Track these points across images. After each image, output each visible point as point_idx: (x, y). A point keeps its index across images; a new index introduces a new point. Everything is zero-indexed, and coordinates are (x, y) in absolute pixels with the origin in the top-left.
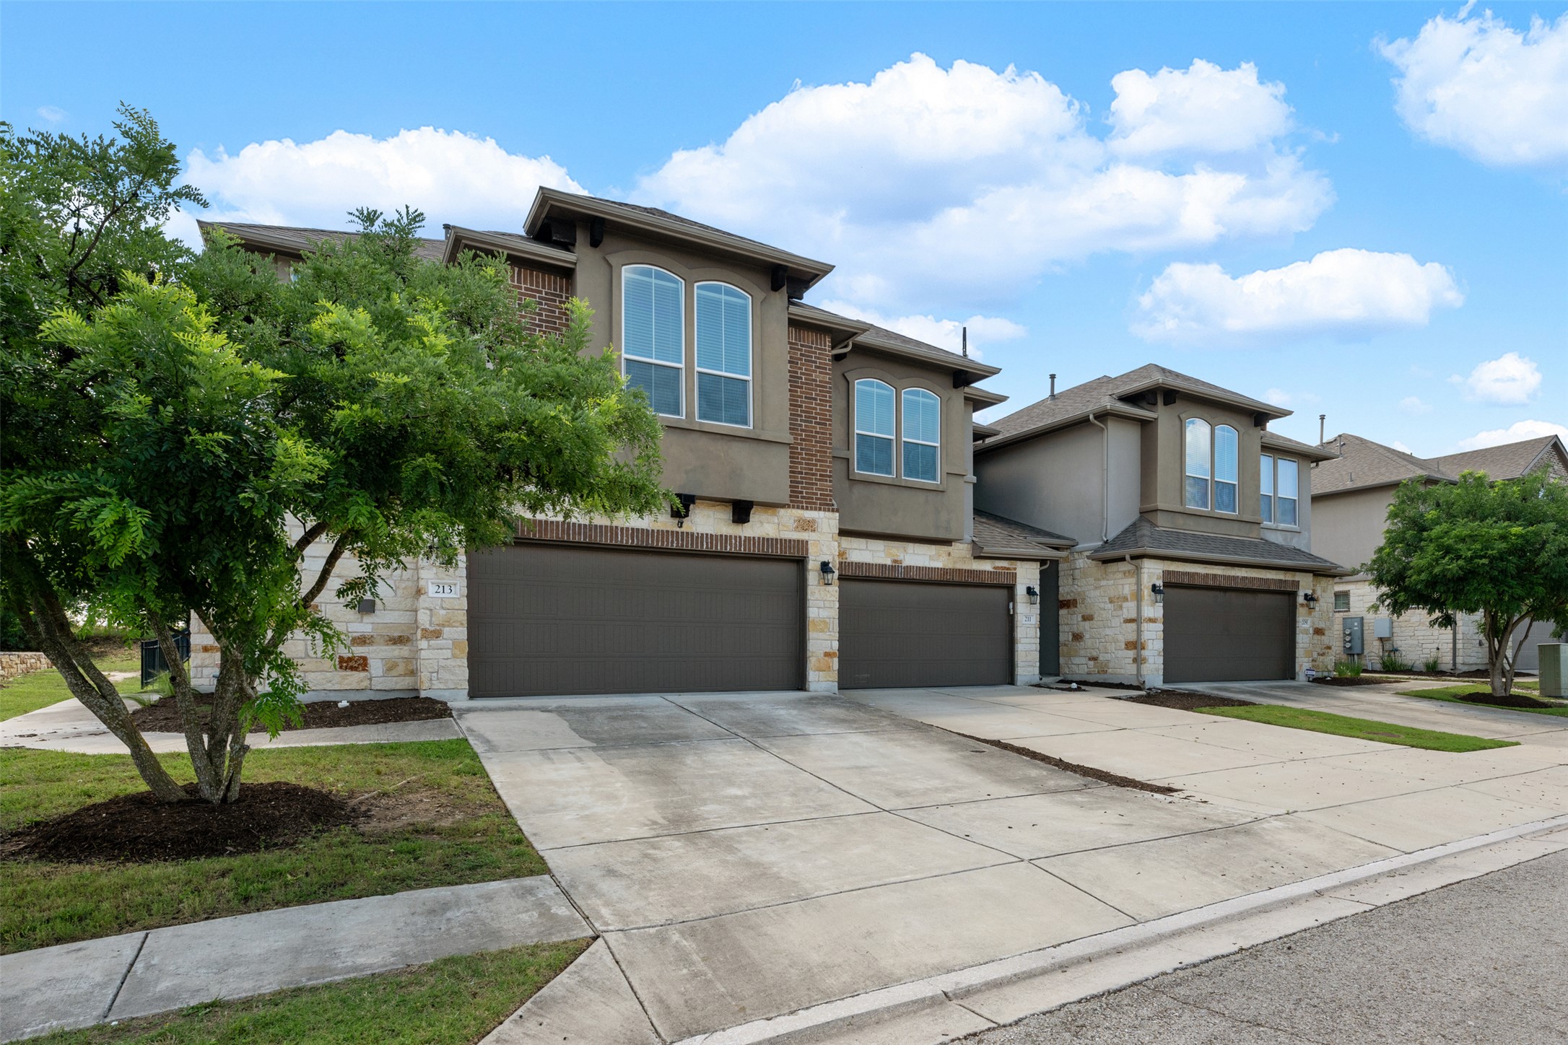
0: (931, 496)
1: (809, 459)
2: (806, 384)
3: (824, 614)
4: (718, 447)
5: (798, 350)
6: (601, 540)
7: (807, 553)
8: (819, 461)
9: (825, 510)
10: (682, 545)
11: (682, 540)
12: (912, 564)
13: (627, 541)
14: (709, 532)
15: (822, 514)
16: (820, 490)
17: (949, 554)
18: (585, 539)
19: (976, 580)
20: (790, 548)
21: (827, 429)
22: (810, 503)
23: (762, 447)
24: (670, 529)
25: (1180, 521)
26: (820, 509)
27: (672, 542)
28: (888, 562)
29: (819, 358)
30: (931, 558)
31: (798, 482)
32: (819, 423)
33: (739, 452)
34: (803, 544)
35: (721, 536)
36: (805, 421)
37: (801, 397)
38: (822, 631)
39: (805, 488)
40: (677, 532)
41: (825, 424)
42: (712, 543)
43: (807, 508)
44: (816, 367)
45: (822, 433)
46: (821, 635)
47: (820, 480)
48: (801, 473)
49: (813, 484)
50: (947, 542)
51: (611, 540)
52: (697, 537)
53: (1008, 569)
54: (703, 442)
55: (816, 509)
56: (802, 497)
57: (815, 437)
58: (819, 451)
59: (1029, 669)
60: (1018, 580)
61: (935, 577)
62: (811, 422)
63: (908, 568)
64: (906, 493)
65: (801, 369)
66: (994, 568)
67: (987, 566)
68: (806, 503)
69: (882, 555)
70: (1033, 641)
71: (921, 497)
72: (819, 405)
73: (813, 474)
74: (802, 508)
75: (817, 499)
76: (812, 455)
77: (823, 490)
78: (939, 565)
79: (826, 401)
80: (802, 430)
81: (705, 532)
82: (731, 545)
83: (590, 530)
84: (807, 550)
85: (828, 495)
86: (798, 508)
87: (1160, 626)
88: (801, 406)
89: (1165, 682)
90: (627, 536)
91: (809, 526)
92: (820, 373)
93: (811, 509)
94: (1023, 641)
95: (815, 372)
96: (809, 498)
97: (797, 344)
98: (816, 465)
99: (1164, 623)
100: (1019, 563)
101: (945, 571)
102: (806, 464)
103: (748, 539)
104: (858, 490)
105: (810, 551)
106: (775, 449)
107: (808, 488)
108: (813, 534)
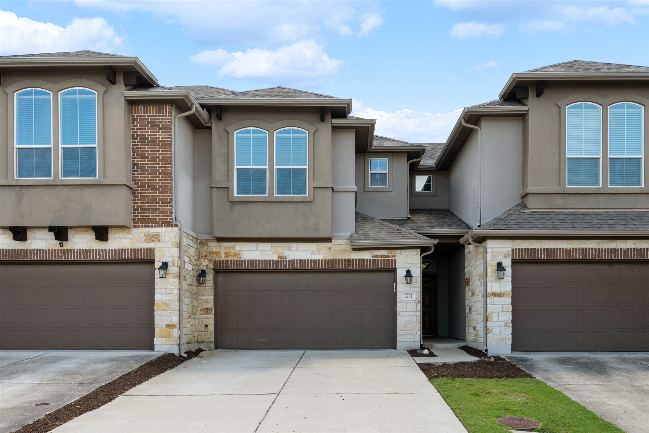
0: (300, 207)
1: (153, 193)
2: (152, 141)
3: (165, 298)
4: (75, 194)
5: (146, 119)
6: (19, 258)
7: (154, 257)
8: (161, 193)
9: (165, 226)
10: (68, 258)
11: (68, 254)
12: (296, 258)
13: (34, 258)
14: (85, 248)
15: (164, 229)
16: (162, 213)
17: (330, 248)
18: (9, 258)
19: (356, 267)
20: (141, 254)
21: (168, 170)
22: (154, 223)
23: (105, 189)
24: (56, 248)
25: (559, 201)
26: (162, 226)
27: (62, 256)
28: (275, 258)
29: (161, 122)
30: (313, 253)
31: (145, 209)
32: (161, 167)
33: (89, 195)
34: (151, 251)
35: (93, 250)
36: (151, 167)
37: (148, 151)
38: (164, 310)
39: (150, 213)
40: (61, 250)
41: (166, 167)
42: (87, 255)
43: (152, 226)
44: (159, 129)
45: (164, 173)
46: (164, 313)
47: (161, 206)
48: (148, 203)
49: (157, 209)
50: (328, 240)
51: (24, 258)
52: (77, 252)
53: (387, 256)
54: (65, 192)
55: (158, 226)
56: (149, 219)
57: (159, 177)
58: (161, 186)
59: (409, 336)
60: (398, 266)
61: (316, 267)
62: (156, 167)
63: (293, 261)
64: (278, 207)
65: (148, 132)
66: (373, 257)
67: (366, 255)
68: (152, 223)
69: (270, 253)
70: (413, 314)
71: (292, 207)
72: (161, 154)
73: (157, 203)
74: (148, 226)
75: (160, 219)
76: (156, 190)
77: (164, 212)
78: (320, 257)
79: (167, 151)
80: (149, 174)
81: (82, 248)
82: (99, 255)
83: (12, 253)
84: (154, 255)
85: (168, 216)
86: (145, 227)
87: (509, 300)
88: (148, 158)
89: (513, 350)
90: (34, 255)
91: (155, 238)
92: (162, 132)
93: (155, 227)
94: (402, 314)
95: (159, 132)
96: (153, 219)
97: (144, 116)
98: (159, 196)
99: (512, 298)
100: (398, 251)
101: (326, 262)
102: (152, 196)
103: (111, 251)
104: (238, 208)
105: (156, 255)
106: (114, 190)
107: (153, 213)
108: (158, 243)
